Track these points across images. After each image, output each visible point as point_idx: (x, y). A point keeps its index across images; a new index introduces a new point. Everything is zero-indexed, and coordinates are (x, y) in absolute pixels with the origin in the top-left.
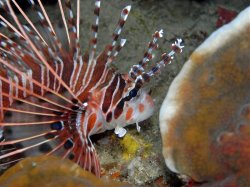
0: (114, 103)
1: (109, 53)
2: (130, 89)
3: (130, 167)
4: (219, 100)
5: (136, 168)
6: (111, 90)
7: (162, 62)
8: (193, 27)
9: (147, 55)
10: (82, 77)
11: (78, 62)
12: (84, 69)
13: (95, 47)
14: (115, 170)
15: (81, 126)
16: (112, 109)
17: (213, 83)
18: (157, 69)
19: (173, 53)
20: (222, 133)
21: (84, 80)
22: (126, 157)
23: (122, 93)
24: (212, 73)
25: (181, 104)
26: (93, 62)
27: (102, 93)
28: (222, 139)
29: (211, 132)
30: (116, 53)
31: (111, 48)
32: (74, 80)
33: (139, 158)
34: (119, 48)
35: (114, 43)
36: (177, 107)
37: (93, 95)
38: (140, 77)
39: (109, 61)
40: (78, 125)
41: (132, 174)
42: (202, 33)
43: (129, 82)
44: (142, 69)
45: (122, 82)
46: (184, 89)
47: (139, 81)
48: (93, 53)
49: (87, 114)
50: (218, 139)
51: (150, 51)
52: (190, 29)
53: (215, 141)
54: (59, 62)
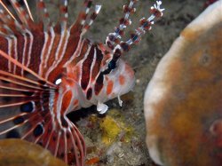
0: (93, 78)
1: (83, 22)
2: (108, 61)
3: (109, 152)
4: (214, 82)
5: (116, 154)
6: (87, 64)
7: (141, 28)
8: (180, 9)
9: (123, 21)
10: (54, 51)
11: (50, 34)
12: (56, 42)
13: (66, 15)
14: (94, 155)
15: (54, 106)
16: (92, 84)
17: (207, 64)
18: (137, 36)
19: (152, 17)
20: (216, 122)
21: (57, 54)
22: (106, 142)
23: (99, 66)
24: (207, 52)
25: (169, 86)
26: (66, 34)
27: (78, 68)
28: (216, 129)
29: (204, 120)
30: (91, 22)
31: (84, 17)
32: (45, 54)
33: (120, 143)
34: (94, 16)
35: (88, 11)
36: (165, 90)
37: (68, 70)
38: (118, 47)
39: (84, 31)
40: (51, 105)
41: (111, 160)
42: (188, 16)
43: (107, 53)
44: (119, 37)
45: (99, 53)
46: (173, 70)
47: (117, 50)
48: (65, 23)
49: (60, 91)
50: (212, 129)
51: (127, 16)
52: (177, 12)
53: (207, 131)
54: (28, 35)
